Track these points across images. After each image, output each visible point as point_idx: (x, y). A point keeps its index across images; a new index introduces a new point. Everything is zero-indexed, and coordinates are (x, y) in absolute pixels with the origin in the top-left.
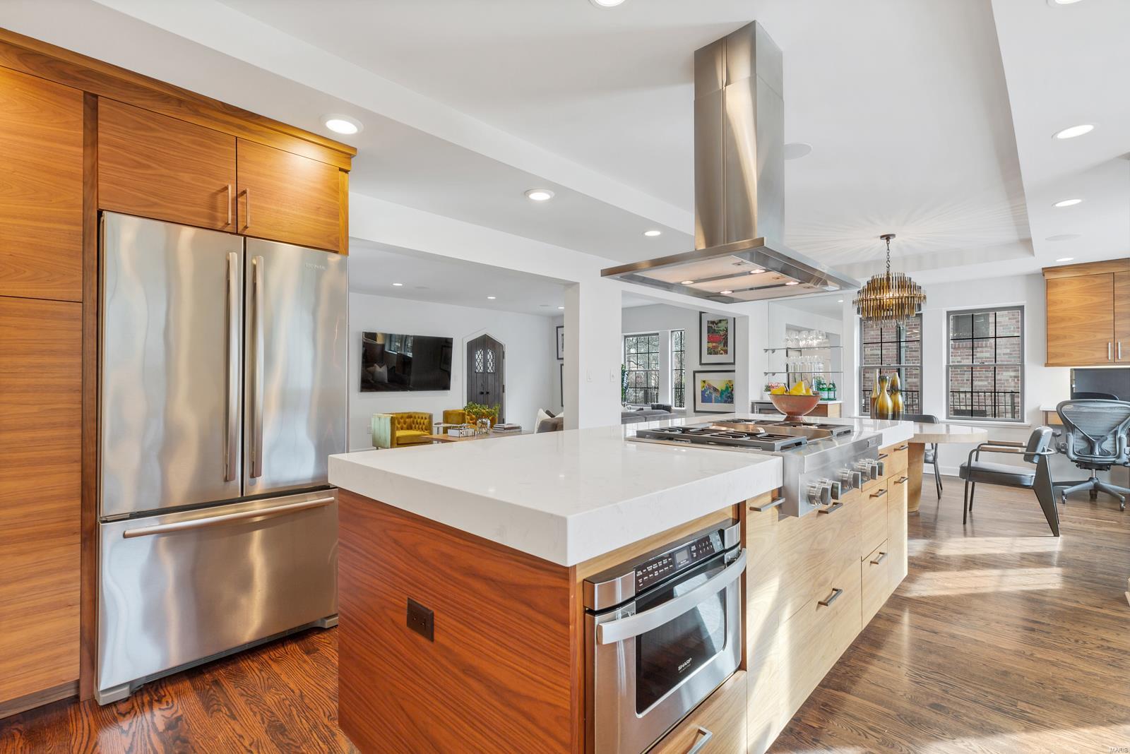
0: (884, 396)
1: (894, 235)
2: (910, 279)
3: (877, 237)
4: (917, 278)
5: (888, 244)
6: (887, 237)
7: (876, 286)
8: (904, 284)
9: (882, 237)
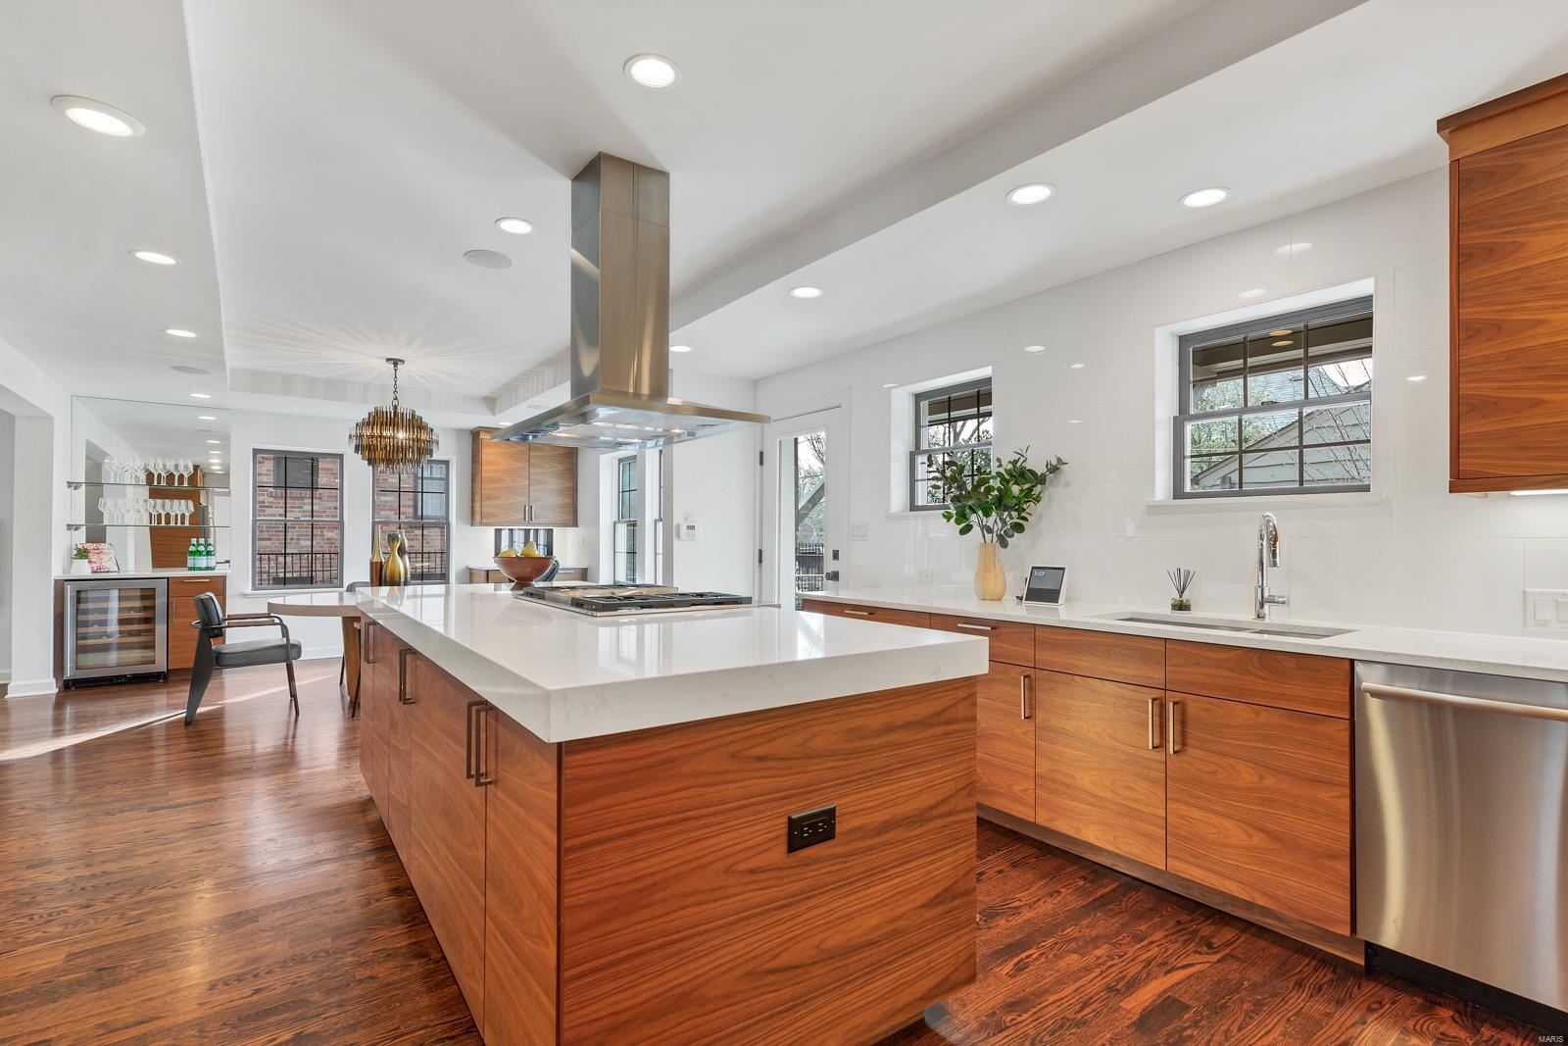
0: (394, 560)
1: (403, 361)
2: (421, 418)
3: (382, 358)
4: (429, 419)
5: (396, 370)
6: (396, 362)
7: (378, 419)
8: (416, 424)
9: (388, 360)
